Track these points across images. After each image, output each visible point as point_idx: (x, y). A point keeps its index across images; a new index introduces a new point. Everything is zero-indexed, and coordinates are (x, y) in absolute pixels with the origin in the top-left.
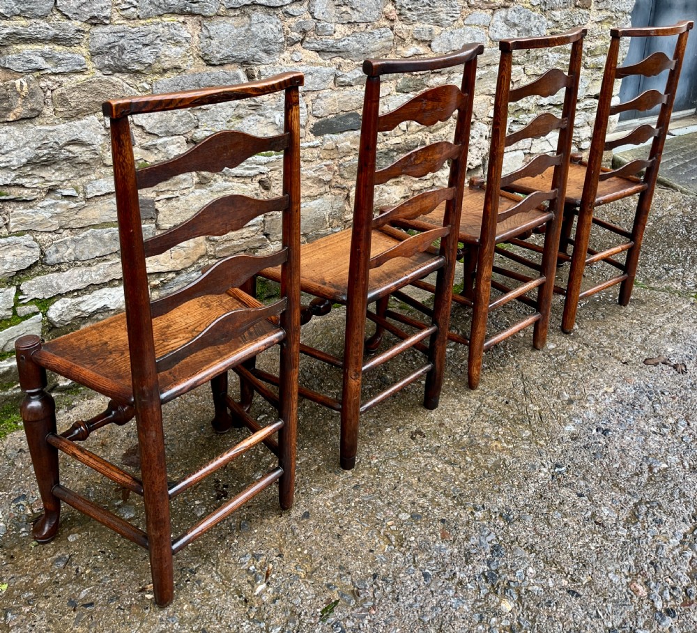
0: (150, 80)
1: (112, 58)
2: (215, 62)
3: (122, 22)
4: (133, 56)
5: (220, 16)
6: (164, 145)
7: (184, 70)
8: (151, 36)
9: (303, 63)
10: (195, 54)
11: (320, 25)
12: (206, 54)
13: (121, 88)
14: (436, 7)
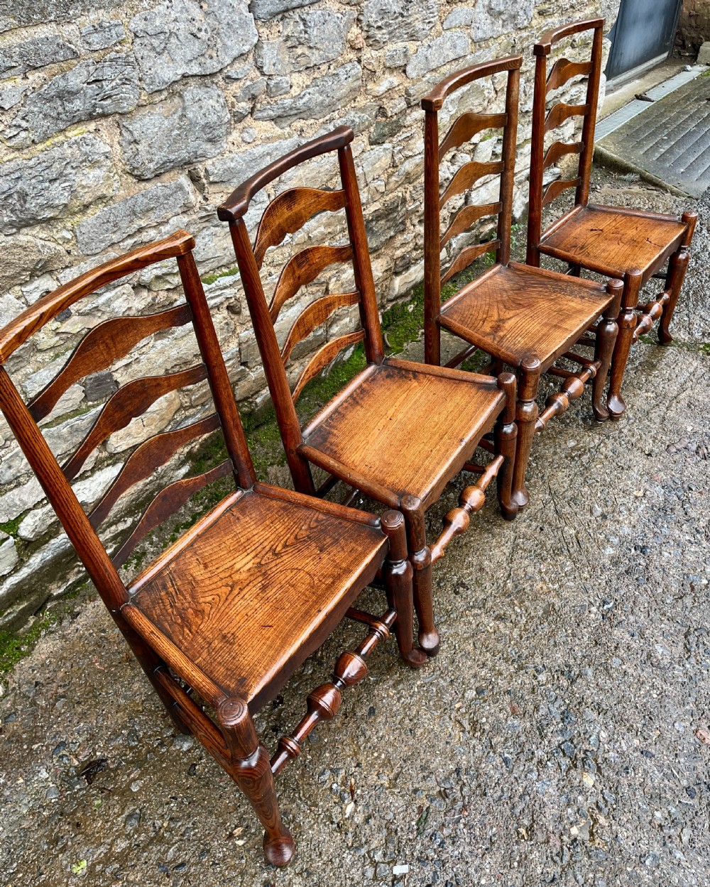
0: (69, 225)
1: (12, 211)
2: (149, 176)
3: (11, 156)
4: (41, 200)
5: (142, 106)
6: (108, 303)
7: (112, 197)
8: (57, 165)
9: (258, 142)
10: (119, 171)
11: (272, 83)
12: (135, 168)
13: (35, 249)
14: (410, 15)
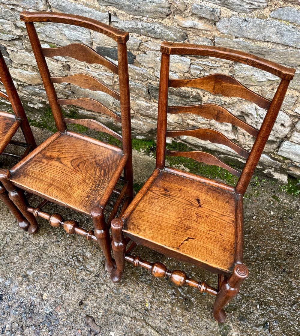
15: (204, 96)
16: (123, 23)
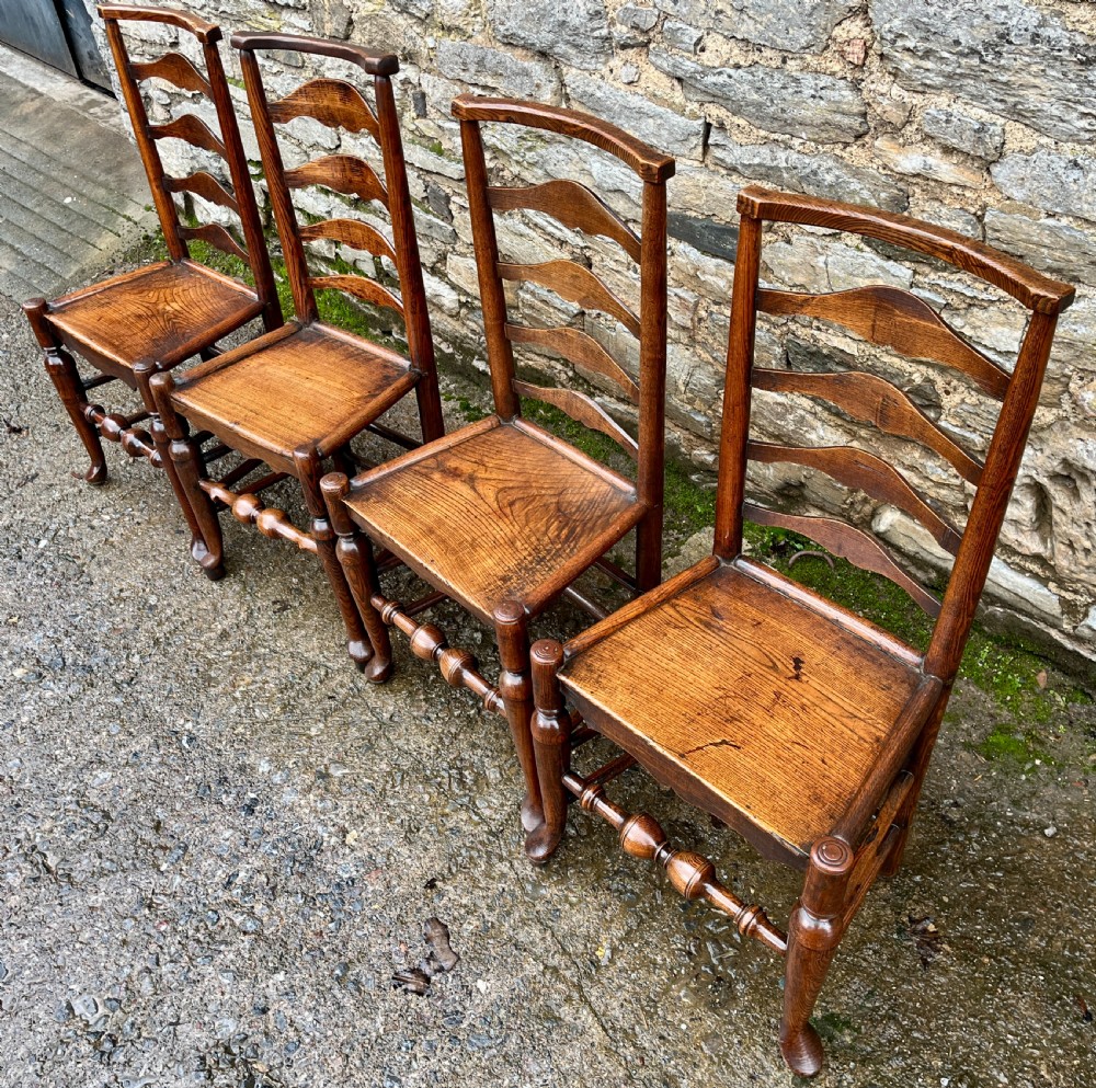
0: (435, 35)
7: (471, 37)
9: (639, 91)
10: (483, 16)
15: (947, 393)
16: (737, 152)
